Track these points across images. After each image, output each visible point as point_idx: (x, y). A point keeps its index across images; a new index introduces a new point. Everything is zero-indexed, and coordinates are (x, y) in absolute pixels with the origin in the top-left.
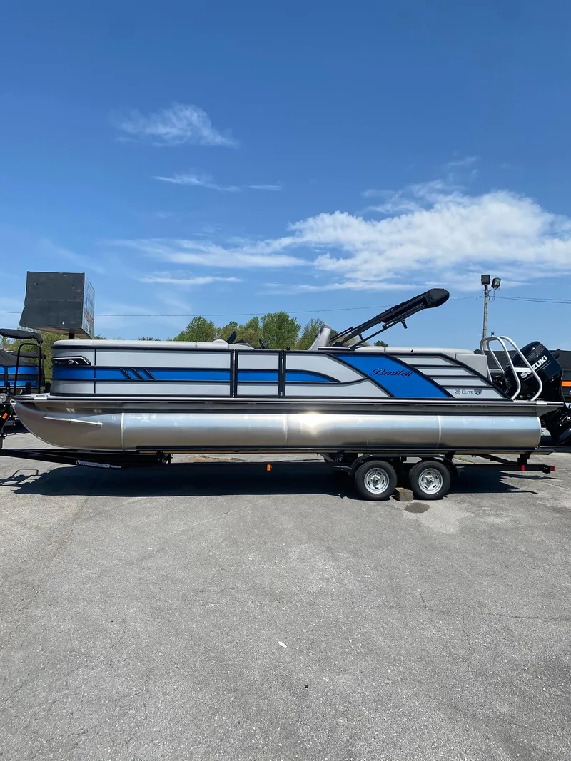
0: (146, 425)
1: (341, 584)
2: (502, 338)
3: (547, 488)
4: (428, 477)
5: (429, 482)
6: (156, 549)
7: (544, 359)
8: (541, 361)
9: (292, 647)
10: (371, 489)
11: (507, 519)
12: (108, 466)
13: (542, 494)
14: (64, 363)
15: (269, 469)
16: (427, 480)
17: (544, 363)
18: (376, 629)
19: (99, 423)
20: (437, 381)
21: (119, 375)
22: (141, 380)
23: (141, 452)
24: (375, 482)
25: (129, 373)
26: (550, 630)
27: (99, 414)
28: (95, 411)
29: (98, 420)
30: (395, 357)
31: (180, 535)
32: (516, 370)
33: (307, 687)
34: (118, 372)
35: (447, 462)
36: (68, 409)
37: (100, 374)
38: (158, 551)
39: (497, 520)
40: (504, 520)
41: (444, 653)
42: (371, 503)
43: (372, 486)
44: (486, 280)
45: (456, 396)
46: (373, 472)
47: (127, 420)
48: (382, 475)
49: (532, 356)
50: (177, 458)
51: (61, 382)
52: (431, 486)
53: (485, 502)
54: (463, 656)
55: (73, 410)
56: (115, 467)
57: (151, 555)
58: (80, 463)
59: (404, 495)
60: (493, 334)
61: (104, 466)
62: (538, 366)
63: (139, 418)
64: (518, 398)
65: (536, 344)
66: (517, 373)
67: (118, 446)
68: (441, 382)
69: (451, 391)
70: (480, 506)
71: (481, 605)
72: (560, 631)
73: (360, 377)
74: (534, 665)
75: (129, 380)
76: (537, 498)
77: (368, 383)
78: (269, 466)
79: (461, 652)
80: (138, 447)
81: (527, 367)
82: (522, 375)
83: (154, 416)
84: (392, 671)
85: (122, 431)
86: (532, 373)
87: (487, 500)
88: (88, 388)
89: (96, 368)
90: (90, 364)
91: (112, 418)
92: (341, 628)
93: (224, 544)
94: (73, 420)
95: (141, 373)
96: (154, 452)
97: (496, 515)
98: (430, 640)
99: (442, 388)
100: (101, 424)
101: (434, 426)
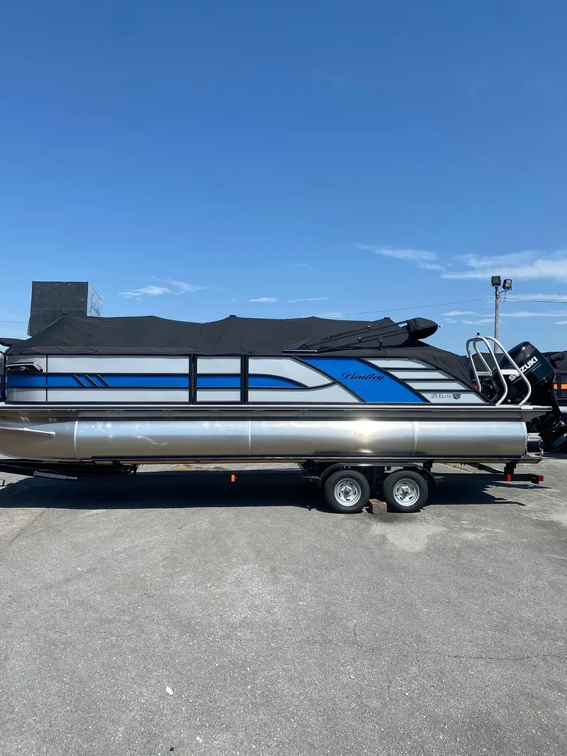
0: (100, 434)
1: (269, 612)
2: (487, 339)
3: (540, 498)
4: (404, 487)
5: (405, 494)
6: (86, 570)
7: (534, 360)
8: (531, 363)
9: (178, 695)
10: (343, 501)
11: (486, 534)
12: (64, 477)
13: (529, 506)
14: (17, 370)
15: (233, 480)
16: (403, 491)
17: (534, 364)
18: (285, 671)
19: (52, 433)
20: (411, 384)
21: (71, 382)
22: (94, 387)
23: (97, 462)
24: (347, 494)
25: (82, 380)
26: (491, 674)
27: (53, 422)
28: (50, 419)
29: (51, 429)
30: (365, 359)
31: (120, 553)
32: (503, 372)
33: (172, 749)
34: (71, 379)
35: (425, 472)
36: (22, 418)
37: (52, 381)
38: (87, 572)
39: (471, 536)
40: (479, 536)
41: (353, 705)
42: (341, 516)
43: (342, 497)
44: (497, 281)
45: (433, 401)
46: (344, 483)
47: (80, 429)
48: (354, 486)
49: (521, 357)
50: (143, 468)
51: (15, 389)
52: (407, 498)
53: (466, 515)
54: (375, 708)
55: (27, 419)
56: (71, 478)
57: (80, 575)
58: (38, 474)
59: (378, 507)
60: (478, 334)
61: (60, 477)
62: (528, 368)
63: (93, 427)
64: (505, 402)
65: (526, 344)
66: (504, 375)
67: (73, 456)
68: (415, 386)
69: (426, 395)
70: (458, 519)
71: (419, 640)
72: (502, 676)
73: (329, 381)
74: (457, 722)
75: (82, 387)
76: (525, 511)
77: (337, 388)
78: (233, 476)
79: (376, 703)
80: (93, 457)
81: (514, 368)
82: (510, 378)
83: (109, 425)
84: (282, 730)
85: (75, 440)
86: (520, 376)
87: (467, 513)
88: (40, 395)
89: (48, 375)
90: (42, 370)
91: (65, 427)
92: (246, 670)
93: (161, 564)
94: (25, 429)
95: (94, 380)
96: (110, 462)
97: (472, 530)
98: (344, 686)
99: (417, 393)
100: (54, 433)
101: (409, 434)
